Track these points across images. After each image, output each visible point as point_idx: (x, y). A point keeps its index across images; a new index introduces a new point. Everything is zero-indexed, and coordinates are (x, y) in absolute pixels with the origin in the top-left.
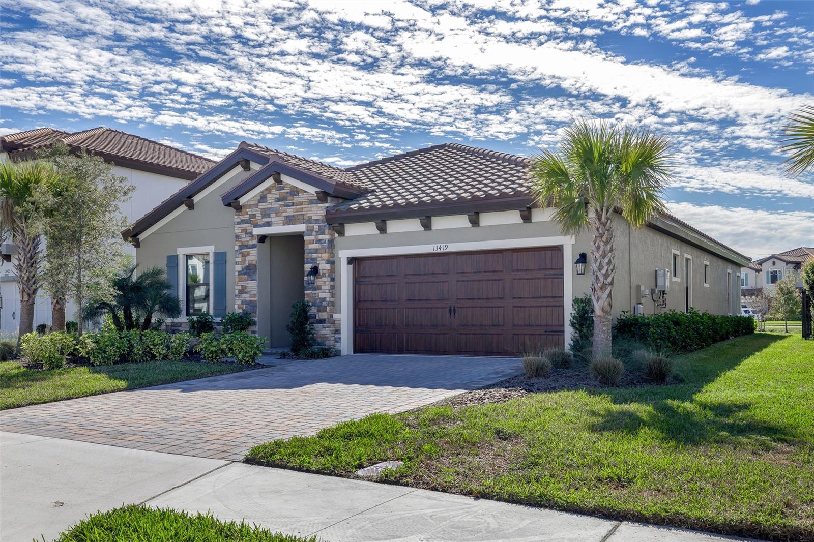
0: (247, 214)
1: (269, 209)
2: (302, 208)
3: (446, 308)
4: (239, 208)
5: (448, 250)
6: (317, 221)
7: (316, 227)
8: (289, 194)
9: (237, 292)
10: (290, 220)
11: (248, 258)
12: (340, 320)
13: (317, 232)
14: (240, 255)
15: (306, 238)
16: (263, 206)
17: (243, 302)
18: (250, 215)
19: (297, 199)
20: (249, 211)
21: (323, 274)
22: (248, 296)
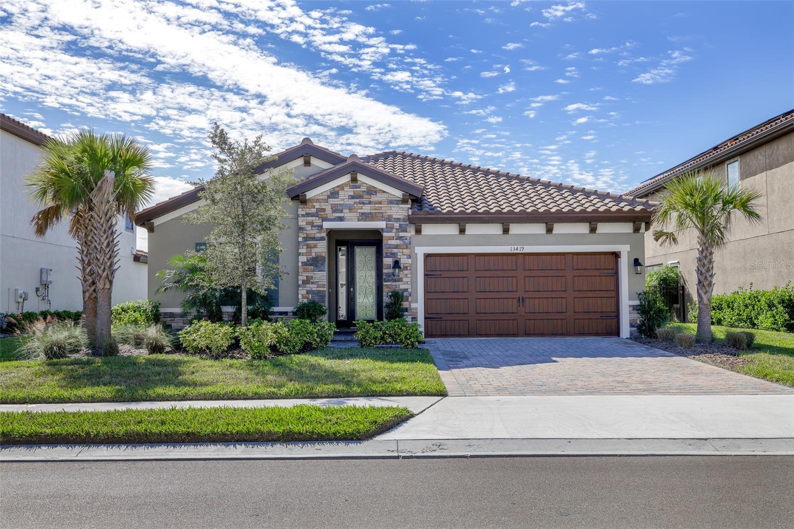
0: (314, 208)
1: (341, 205)
2: (381, 207)
3: (515, 298)
4: (304, 202)
5: (524, 251)
6: (398, 220)
7: (397, 225)
8: (365, 193)
9: (300, 282)
10: (365, 217)
11: (314, 250)
12: (416, 309)
13: (397, 229)
14: (305, 247)
15: (385, 234)
16: (333, 201)
17: (308, 292)
18: (317, 209)
19: (374, 198)
20: (317, 205)
21: (404, 267)
22: (316, 286)
